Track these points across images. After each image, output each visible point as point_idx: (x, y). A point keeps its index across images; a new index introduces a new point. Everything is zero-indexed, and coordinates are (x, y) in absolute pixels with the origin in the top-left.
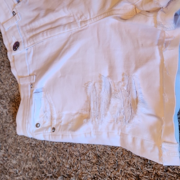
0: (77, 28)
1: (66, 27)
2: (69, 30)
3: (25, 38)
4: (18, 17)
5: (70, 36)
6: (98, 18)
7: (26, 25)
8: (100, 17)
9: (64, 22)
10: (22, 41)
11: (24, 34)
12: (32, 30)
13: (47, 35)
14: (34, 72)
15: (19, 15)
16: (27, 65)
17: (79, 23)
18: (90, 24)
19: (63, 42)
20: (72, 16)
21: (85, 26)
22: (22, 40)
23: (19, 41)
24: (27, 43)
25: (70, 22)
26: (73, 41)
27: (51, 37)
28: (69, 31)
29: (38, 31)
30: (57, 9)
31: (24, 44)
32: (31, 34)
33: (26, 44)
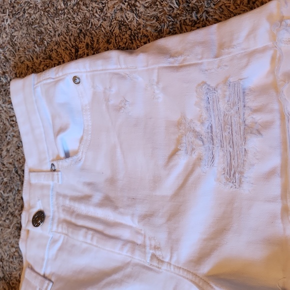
0: (143, 260)
1: (127, 248)
2: (129, 254)
3: (56, 214)
4: (58, 178)
5: (128, 264)
6: (181, 272)
7: (65, 196)
8: (185, 273)
9: (126, 234)
10: (51, 217)
11: (58, 208)
12: (71, 212)
13: (92, 239)
14: (53, 274)
15: (60, 176)
16: (46, 257)
17: (150, 255)
18: (166, 270)
19: (113, 264)
20: (142, 234)
21: (156, 267)
22: (51, 214)
23: (46, 213)
24: (58, 226)
25: (135, 240)
26: (129, 276)
27: (97, 246)
28: (129, 256)
29: (80, 222)
30: (121, 210)
31: (52, 224)
32: (68, 218)
33: (55, 225)
